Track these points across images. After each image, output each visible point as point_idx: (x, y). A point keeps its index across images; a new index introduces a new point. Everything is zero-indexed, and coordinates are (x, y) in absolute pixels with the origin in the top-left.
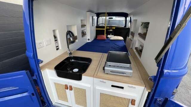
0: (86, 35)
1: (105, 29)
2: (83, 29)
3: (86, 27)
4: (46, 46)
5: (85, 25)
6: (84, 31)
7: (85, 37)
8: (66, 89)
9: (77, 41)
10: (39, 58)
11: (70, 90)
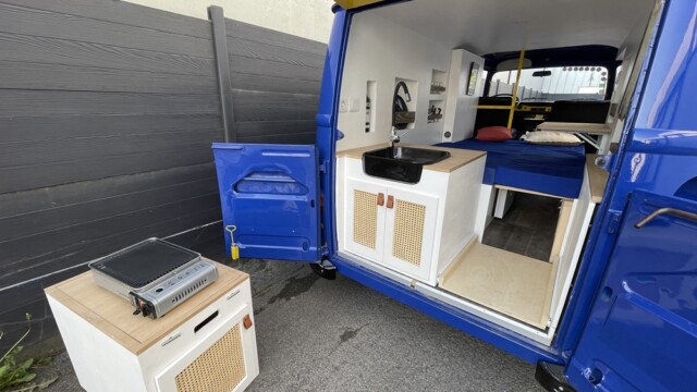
0: (441, 120)
1: (512, 108)
2: (435, 97)
3: (444, 93)
4: (351, 111)
5: (443, 89)
6: (437, 106)
7: (436, 125)
8: (379, 204)
9: (412, 126)
10: (339, 128)
11: (388, 207)
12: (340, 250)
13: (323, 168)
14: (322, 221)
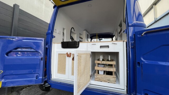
2: (80, 39)
4: (58, 33)
11: (69, 57)
12: (52, 78)
13: (47, 46)
14: (46, 67)
